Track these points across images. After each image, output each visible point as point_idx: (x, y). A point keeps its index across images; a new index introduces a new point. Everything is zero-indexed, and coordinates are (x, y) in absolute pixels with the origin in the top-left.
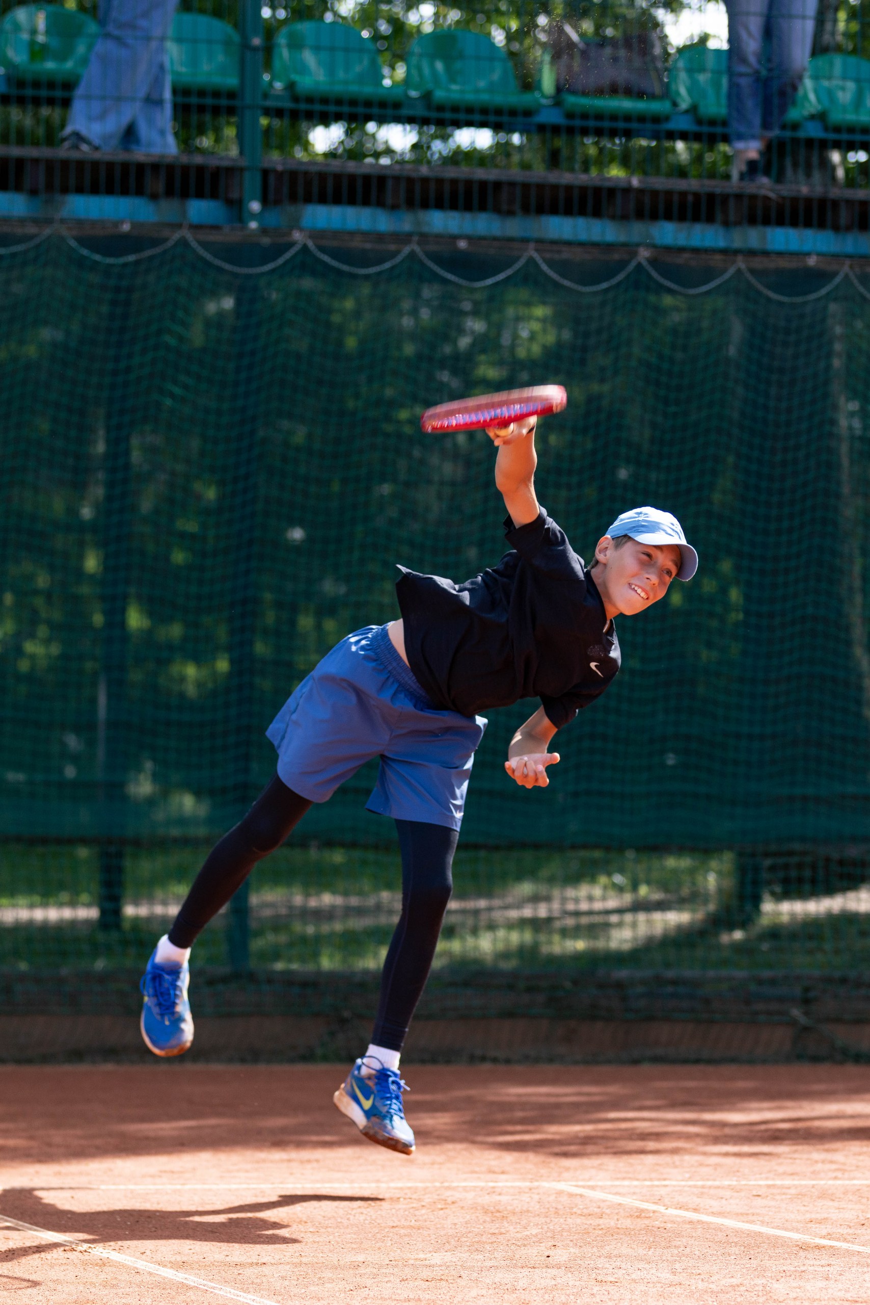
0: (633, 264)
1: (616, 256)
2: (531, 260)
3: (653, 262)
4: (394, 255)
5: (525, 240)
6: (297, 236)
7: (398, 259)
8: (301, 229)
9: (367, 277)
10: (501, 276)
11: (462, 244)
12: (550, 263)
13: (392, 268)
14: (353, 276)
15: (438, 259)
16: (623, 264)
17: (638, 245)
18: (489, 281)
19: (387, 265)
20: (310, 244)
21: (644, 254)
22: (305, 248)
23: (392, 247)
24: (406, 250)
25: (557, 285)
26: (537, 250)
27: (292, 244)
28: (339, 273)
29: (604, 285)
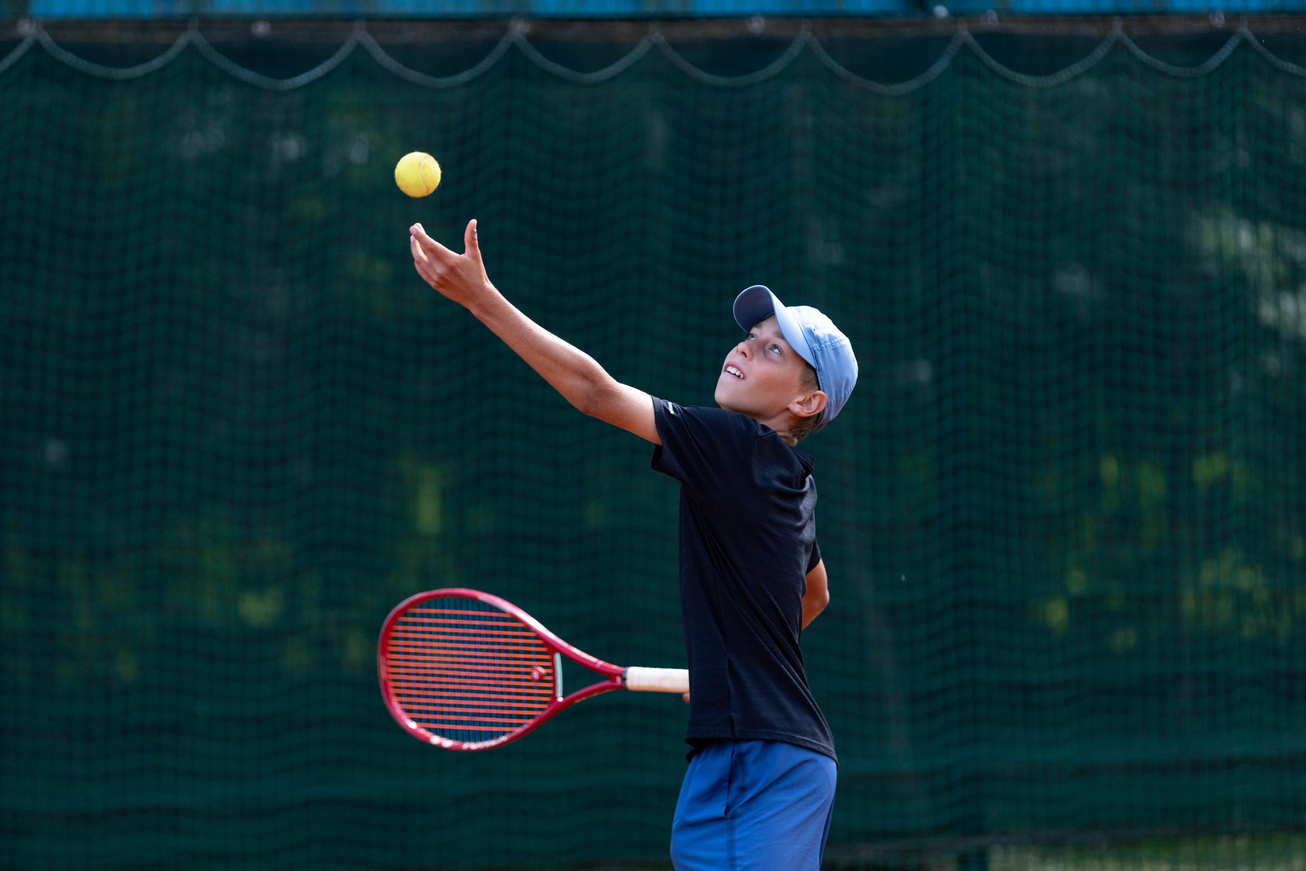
0: (502, 47)
1: (480, 34)
2: (360, 48)
3: (533, 39)
4: (165, 48)
5: (349, 19)
6: (26, 29)
7: (172, 53)
8: (31, 18)
9: (128, 82)
10: (318, 71)
11: (261, 29)
12: (388, 49)
13: (164, 68)
14: (109, 82)
15: (226, 50)
16: (489, 45)
17: (510, 15)
18: (303, 79)
19: (156, 63)
20: (46, 39)
21: (519, 29)
22: (37, 47)
23: (162, 37)
24: (182, 41)
25: (399, 80)
26: (369, 30)
27: (18, 41)
28: (89, 78)
29: (465, 76)
